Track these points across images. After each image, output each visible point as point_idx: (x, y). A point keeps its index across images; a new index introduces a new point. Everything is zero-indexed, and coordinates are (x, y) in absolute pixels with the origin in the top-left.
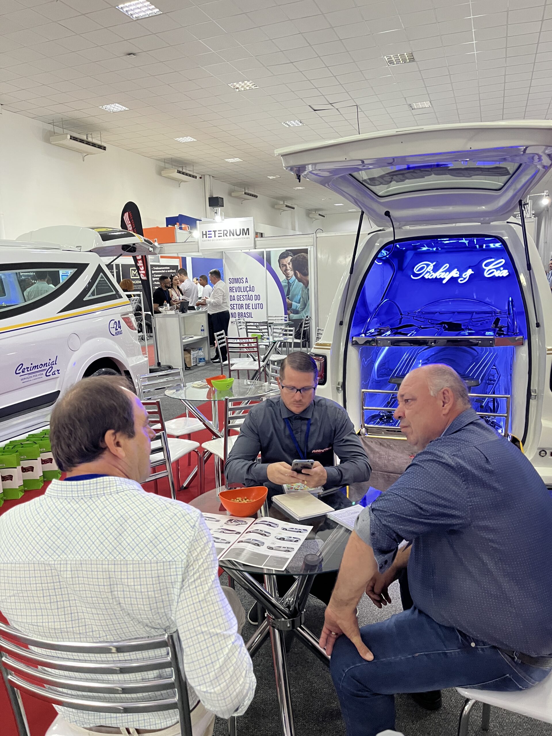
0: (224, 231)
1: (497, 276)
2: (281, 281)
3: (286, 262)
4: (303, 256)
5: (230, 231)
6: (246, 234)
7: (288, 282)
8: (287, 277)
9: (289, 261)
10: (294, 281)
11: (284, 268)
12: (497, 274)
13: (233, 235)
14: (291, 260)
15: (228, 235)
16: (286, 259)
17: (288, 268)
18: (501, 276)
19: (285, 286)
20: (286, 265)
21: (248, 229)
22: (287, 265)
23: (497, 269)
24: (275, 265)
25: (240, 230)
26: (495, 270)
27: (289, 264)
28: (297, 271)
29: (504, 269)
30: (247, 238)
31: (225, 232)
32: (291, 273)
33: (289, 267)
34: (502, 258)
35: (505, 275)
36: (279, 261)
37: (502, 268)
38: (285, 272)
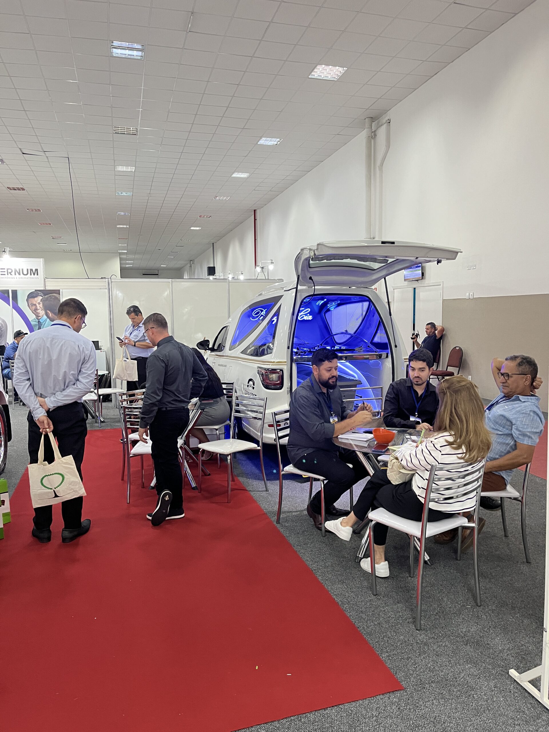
0: (8, 269)
1: (306, 319)
2: (30, 320)
3: (36, 302)
4: (55, 297)
5: (16, 271)
6: (34, 274)
7: (39, 322)
8: (37, 316)
9: (39, 301)
10: (46, 320)
11: (34, 307)
12: (306, 318)
13: (19, 274)
14: (41, 300)
15: (13, 273)
16: (36, 299)
17: (38, 308)
18: (308, 319)
19: (35, 325)
20: (35, 305)
21: (37, 270)
22: (37, 304)
23: (306, 315)
24: (22, 304)
25: (28, 270)
26: (304, 316)
27: (39, 304)
28: (48, 311)
29: (310, 315)
30: (36, 278)
31: (9, 271)
32: (42, 312)
33: (40, 306)
34: (308, 308)
35: (310, 319)
36: (27, 300)
37: (308, 315)
38: (35, 311)
